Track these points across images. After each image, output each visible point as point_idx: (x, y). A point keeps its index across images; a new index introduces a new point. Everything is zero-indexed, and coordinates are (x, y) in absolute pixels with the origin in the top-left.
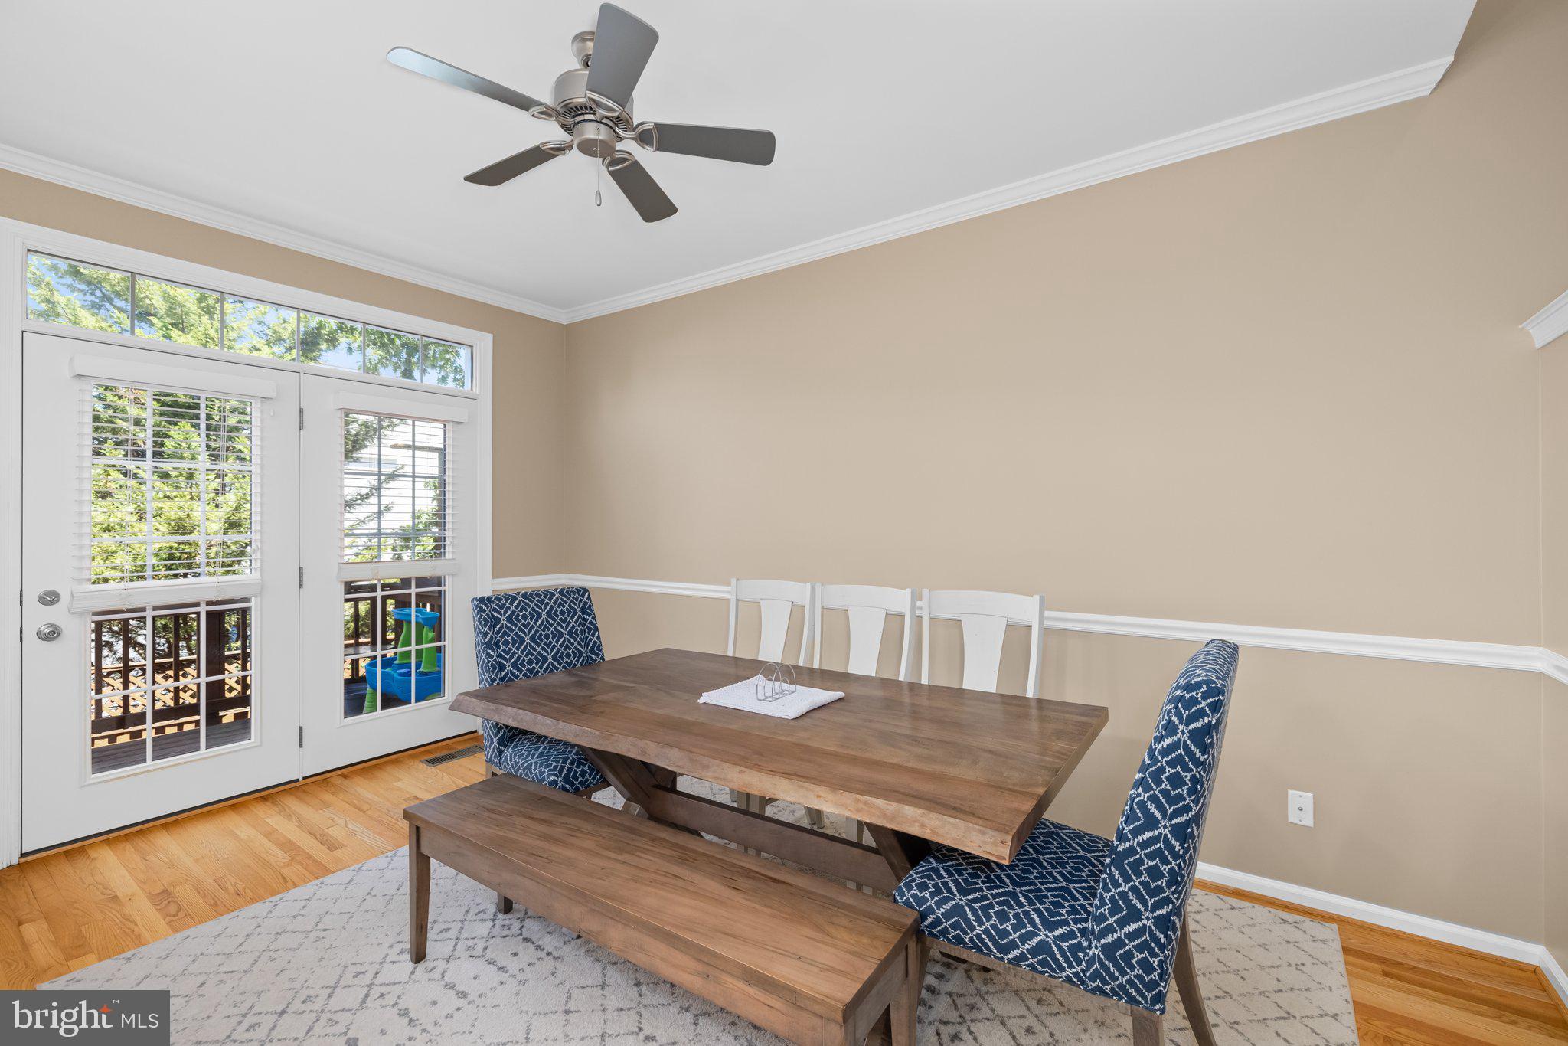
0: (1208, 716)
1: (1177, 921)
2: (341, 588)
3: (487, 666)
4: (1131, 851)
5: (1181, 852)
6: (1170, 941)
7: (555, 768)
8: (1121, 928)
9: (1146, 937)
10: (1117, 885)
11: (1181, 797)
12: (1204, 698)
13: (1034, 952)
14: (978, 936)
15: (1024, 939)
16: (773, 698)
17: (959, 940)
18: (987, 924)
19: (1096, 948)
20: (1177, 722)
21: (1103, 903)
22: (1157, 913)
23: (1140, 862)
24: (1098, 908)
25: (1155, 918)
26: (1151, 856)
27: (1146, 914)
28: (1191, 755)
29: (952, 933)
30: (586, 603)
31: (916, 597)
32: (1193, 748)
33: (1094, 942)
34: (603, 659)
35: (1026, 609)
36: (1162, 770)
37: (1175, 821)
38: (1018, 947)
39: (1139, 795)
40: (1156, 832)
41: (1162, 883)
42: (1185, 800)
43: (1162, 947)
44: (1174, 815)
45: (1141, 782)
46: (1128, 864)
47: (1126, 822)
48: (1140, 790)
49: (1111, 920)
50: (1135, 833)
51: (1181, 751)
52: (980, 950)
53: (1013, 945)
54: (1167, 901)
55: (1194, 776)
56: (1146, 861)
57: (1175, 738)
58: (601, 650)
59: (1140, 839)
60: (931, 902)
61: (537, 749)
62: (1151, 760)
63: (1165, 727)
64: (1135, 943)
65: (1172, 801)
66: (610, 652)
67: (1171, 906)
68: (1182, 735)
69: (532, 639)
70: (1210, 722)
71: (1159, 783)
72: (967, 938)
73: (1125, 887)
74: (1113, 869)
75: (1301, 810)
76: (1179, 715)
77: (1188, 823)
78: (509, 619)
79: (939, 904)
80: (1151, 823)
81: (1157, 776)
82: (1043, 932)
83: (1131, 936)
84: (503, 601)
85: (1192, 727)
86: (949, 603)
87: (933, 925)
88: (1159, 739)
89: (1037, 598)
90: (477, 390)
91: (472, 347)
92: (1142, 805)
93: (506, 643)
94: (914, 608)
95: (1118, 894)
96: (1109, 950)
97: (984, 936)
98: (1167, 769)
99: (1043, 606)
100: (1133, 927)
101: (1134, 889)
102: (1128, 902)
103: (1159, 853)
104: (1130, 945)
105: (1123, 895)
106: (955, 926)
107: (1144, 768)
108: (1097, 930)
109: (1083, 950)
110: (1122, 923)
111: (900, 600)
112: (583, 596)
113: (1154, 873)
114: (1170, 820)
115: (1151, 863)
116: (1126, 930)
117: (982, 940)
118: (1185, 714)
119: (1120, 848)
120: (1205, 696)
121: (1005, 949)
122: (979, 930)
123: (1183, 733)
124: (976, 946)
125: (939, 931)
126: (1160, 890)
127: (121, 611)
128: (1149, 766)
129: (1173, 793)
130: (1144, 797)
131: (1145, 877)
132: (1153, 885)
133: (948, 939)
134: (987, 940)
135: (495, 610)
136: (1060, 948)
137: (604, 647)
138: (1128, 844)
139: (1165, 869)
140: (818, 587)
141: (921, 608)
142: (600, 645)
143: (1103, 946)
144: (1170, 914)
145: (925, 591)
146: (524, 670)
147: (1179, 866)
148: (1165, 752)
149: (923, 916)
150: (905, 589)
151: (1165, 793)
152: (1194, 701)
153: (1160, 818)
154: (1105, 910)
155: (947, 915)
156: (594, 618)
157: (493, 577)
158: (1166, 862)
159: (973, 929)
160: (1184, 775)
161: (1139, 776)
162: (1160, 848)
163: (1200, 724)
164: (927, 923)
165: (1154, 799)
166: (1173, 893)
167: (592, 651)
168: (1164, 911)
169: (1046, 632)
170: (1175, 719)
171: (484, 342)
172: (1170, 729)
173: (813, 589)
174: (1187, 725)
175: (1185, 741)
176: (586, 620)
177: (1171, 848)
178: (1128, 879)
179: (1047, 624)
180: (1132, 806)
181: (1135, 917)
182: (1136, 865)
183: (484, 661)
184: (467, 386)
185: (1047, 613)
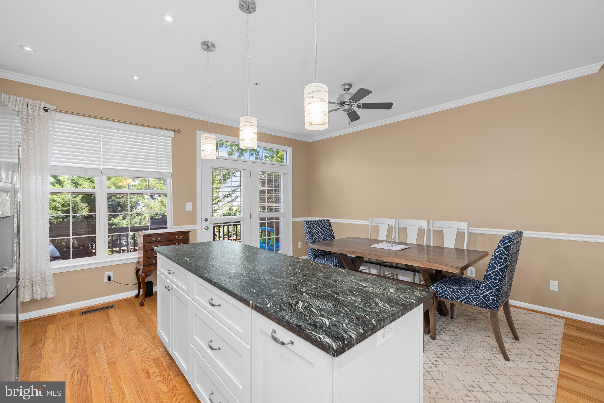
0: (508, 244)
1: (501, 290)
2: (259, 219)
3: (309, 238)
4: (490, 274)
5: (502, 274)
6: (499, 294)
7: (332, 264)
8: (487, 292)
9: (493, 293)
10: (486, 282)
11: (501, 262)
12: (507, 240)
13: (465, 299)
14: (451, 296)
15: (463, 296)
16: (391, 246)
17: (446, 298)
18: (454, 293)
19: (481, 297)
20: (501, 245)
21: (483, 286)
22: (496, 288)
23: (492, 277)
24: (481, 288)
25: (495, 289)
26: (494, 275)
27: (493, 288)
28: (504, 252)
29: (445, 296)
30: (329, 224)
31: (428, 223)
32: (504, 251)
33: (480, 296)
34: (335, 239)
35: (463, 226)
36: (497, 256)
37: (500, 267)
38: (461, 298)
39: (491, 262)
40: (496, 270)
41: (497, 281)
42: (503, 262)
43: (497, 296)
44: (500, 266)
45: (492, 259)
46: (489, 277)
47: (488, 268)
48: (492, 261)
49: (485, 290)
50: (490, 270)
51: (502, 252)
52: (452, 300)
53: (460, 298)
54: (498, 285)
55: (505, 257)
56: (493, 276)
57: (500, 249)
58: (334, 237)
59: (492, 271)
60: (439, 289)
61: (324, 260)
62: (494, 254)
63: (498, 247)
64: (490, 295)
65: (499, 263)
66: (336, 237)
67: (499, 286)
68: (502, 248)
69: (319, 232)
70: (508, 245)
71: (496, 259)
72: (448, 297)
73: (488, 283)
74: (485, 279)
75: (554, 286)
76: (501, 244)
77: (503, 268)
78: (313, 227)
79: (441, 290)
80: (495, 268)
81: (496, 258)
82: (468, 295)
83: (489, 293)
84: (311, 222)
85: (504, 246)
86: (439, 225)
87: (440, 294)
88: (496, 249)
89: (467, 223)
90: (288, 164)
91: (287, 151)
92: (492, 264)
93: (313, 233)
94: (428, 227)
95: (487, 284)
96: (484, 297)
97: (453, 296)
98: (498, 256)
99: (469, 226)
100: (490, 291)
101: (490, 283)
102: (489, 286)
103: (496, 275)
104: (489, 296)
105: (488, 284)
106: (445, 294)
107: (493, 256)
108: (481, 293)
109: (478, 298)
110: (487, 291)
111: (423, 224)
112: (329, 222)
113: (495, 279)
114: (499, 267)
115: (494, 277)
116: (488, 292)
117: (452, 297)
118: (503, 243)
119: (487, 274)
120: (507, 239)
121: (458, 299)
122: (451, 295)
123: (502, 247)
124: (451, 298)
125: (441, 296)
126: (496, 283)
127: (219, 224)
128: (494, 255)
129: (500, 261)
130: (493, 262)
131: (493, 280)
132: (495, 282)
133: (444, 298)
134: (454, 297)
135: (310, 224)
136: (472, 298)
137: (335, 236)
138: (489, 273)
139: (498, 278)
140: (397, 220)
141: (430, 227)
142: (334, 235)
143: (482, 296)
144: (499, 288)
145: (431, 221)
146: (317, 240)
147: (501, 277)
148: (498, 252)
149: (437, 292)
150: (425, 220)
151: (498, 261)
152: (505, 240)
153: (496, 267)
154: (483, 288)
155: (443, 292)
156: (332, 228)
157: (293, 217)
158: (498, 276)
159: (450, 294)
160: (502, 257)
161: (491, 258)
162: (497, 273)
163: (506, 245)
164: (438, 294)
165: (495, 263)
166: (500, 283)
167: (332, 237)
168: (497, 287)
169: (470, 234)
170: (500, 245)
171: (290, 150)
172: (499, 247)
173: (396, 220)
174: (503, 246)
175: (502, 249)
176: (330, 228)
177: (499, 273)
178: (489, 281)
179: (470, 231)
180: (490, 264)
181: (490, 289)
182: (491, 278)
183: (308, 237)
184: (285, 163)
185: (470, 228)
